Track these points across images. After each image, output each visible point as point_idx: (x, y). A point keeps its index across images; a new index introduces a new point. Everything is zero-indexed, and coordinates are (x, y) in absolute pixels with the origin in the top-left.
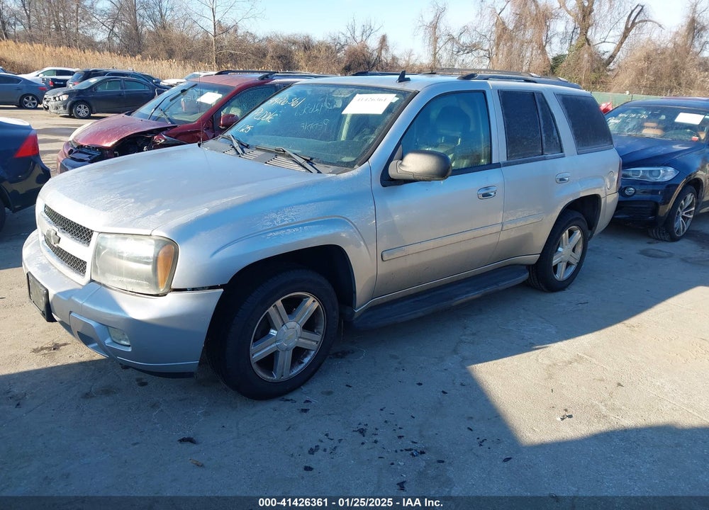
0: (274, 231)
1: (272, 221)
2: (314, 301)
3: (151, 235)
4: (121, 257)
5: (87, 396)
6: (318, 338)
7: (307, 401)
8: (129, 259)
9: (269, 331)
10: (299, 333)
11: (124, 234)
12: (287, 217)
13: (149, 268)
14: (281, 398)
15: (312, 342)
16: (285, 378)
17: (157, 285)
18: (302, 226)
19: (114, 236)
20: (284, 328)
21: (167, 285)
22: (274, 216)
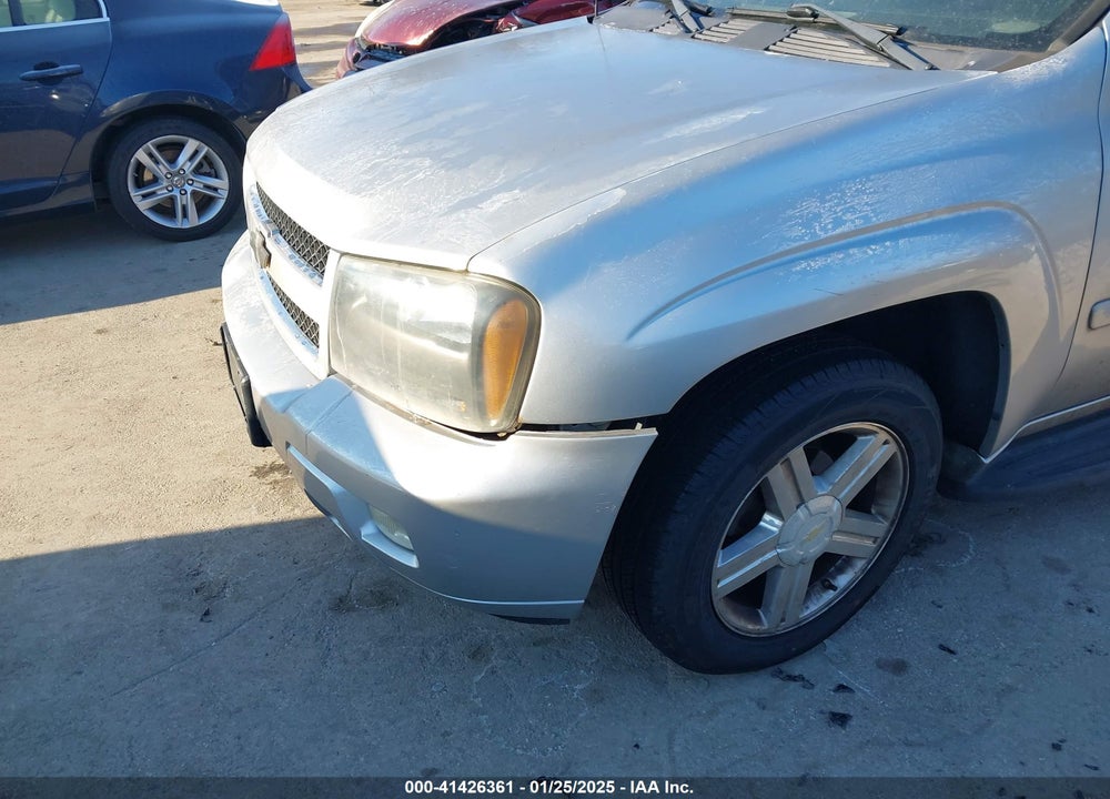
0: (812, 256)
1: (807, 224)
2: (886, 443)
3: (467, 271)
4: (392, 320)
5: (341, 605)
6: (880, 527)
7: (841, 688)
8: (409, 328)
9: (760, 518)
10: (837, 522)
11: (400, 263)
12: (852, 210)
13: (464, 357)
14: (771, 669)
15: (863, 540)
16: (788, 625)
17: (481, 409)
18: (894, 237)
19: (375, 265)
20: (801, 513)
21: (508, 413)
22: (813, 206)
